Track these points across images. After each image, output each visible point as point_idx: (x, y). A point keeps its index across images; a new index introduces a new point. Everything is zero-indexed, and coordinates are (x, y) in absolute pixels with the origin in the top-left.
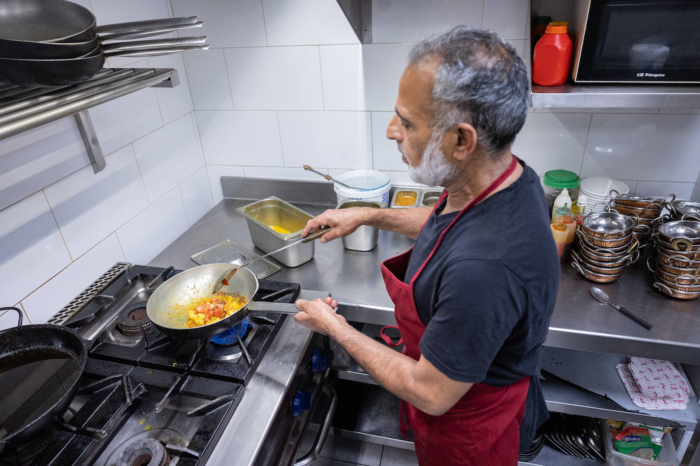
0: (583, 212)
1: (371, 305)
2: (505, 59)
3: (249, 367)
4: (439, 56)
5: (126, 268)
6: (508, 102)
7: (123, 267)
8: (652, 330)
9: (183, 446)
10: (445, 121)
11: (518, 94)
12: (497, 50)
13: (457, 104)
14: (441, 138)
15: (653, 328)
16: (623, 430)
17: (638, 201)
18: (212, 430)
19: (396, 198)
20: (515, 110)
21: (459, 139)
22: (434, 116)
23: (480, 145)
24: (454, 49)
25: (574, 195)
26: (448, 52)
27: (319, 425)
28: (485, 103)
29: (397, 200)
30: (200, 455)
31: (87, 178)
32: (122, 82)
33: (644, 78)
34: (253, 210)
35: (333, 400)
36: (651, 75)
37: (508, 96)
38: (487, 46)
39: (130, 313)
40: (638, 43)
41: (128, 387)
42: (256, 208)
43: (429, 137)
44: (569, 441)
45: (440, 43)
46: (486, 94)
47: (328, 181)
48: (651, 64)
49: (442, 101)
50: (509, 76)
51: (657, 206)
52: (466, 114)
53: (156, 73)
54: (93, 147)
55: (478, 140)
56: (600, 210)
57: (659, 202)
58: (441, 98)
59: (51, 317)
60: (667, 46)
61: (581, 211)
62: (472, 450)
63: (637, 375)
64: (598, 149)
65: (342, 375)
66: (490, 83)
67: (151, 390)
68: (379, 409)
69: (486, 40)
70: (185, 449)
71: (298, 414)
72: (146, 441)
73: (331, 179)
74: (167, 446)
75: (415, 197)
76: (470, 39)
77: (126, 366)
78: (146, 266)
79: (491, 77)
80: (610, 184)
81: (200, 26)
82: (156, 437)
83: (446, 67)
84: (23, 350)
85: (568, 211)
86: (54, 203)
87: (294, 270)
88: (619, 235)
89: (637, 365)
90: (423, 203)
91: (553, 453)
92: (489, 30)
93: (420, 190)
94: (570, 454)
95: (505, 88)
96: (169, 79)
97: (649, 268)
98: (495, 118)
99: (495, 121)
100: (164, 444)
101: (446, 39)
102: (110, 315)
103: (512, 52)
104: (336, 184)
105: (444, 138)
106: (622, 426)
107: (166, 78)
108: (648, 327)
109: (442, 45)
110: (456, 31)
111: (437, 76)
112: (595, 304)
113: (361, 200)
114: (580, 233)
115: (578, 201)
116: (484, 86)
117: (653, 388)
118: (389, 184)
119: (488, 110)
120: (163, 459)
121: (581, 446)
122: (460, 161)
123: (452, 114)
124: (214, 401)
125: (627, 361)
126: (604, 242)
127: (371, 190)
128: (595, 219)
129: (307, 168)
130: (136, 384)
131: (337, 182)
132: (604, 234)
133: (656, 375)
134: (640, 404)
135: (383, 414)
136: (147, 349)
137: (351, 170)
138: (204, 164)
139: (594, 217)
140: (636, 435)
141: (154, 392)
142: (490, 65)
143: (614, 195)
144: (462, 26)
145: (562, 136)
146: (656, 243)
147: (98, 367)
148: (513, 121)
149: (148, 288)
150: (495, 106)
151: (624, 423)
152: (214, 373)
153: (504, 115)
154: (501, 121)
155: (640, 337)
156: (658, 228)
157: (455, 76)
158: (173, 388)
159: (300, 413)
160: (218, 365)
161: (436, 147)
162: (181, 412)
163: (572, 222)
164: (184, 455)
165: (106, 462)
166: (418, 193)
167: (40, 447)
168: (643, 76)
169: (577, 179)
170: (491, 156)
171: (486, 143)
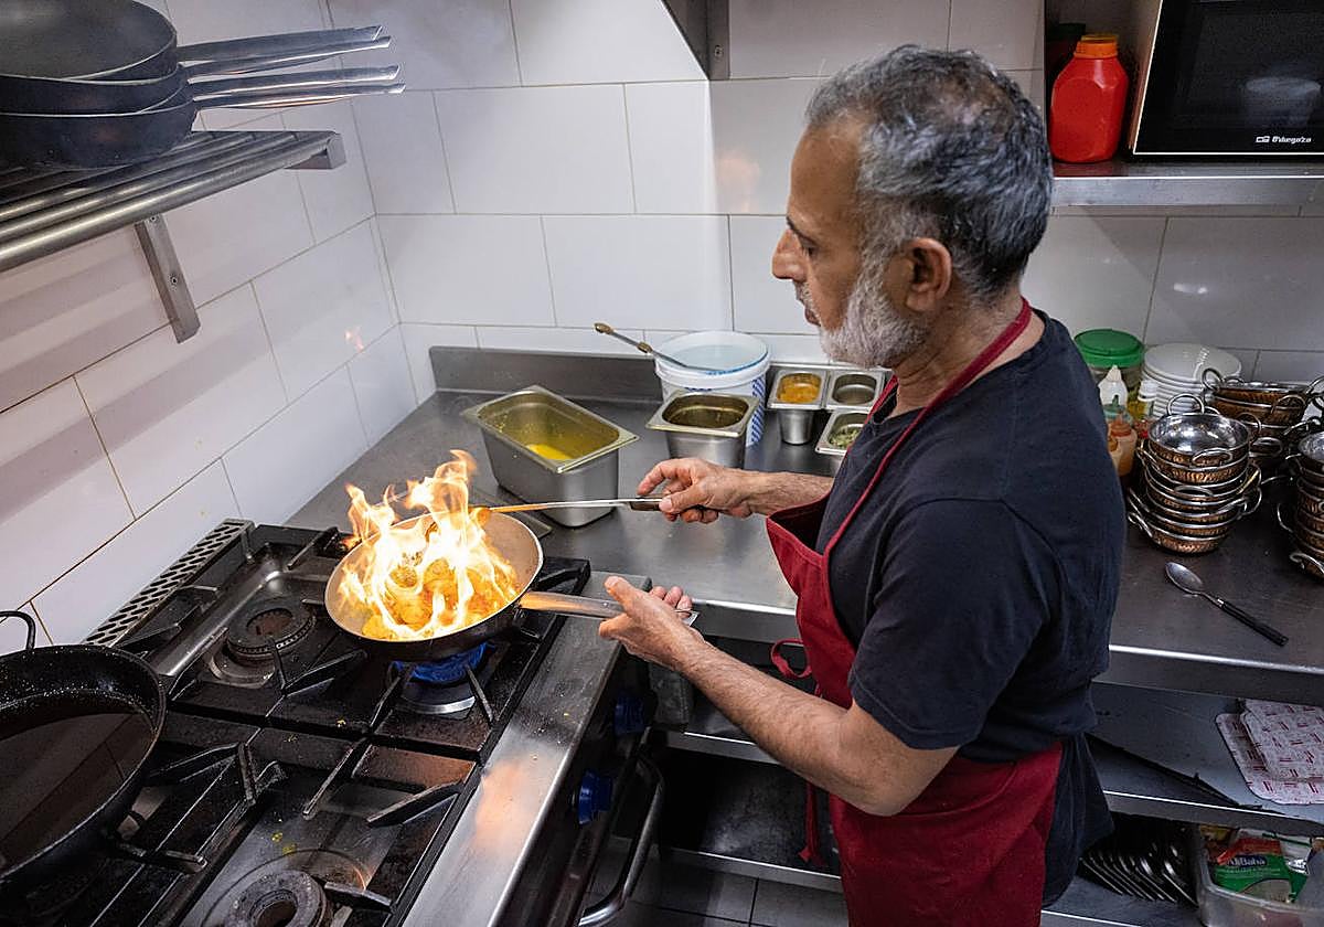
0: (1151, 414)
1: (731, 601)
2: (999, 105)
3: (490, 726)
4: (865, 108)
5: (242, 530)
6: (1008, 191)
7: (237, 529)
8: (1288, 646)
9: (358, 885)
10: (885, 235)
11: (1027, 173)
12: (981, 88)
13: (908, 201)
14: (881, 269)
15: (1290, 642)
16: (1229, 843)
17: (1260, 391)
18: (415, 854)
19: (779, 389)
20: (1024, 205)
21: (917, 269)
22: (863, 227)
23: (958, 279)
24: (896, 93)
25: (1132, 381)
26: (884, 98)
27: (631, 840)
28: (964, 195)
29: (782, 390)
30: (392, 903)
31: (162, 352)
32: (229, 159)
33: (1271, 146)
34: (495, 415)
35: (657, 791)
36: (1283, 140)
37: (1009, 179)
38: (961, 81)
39: (251, 621)
40: (1258, 75)
41: (249, 768)
42: (501, 410)
43: (857, 270)
44: (1124, 866)
45: (867, 84)
46: (965, 177)
47: (643, 354)
48: (1284, 118)
49: (877, 196)
50: (1007, 139)
51: (1296, 399)
52: (928, 220)
53: (298, 140)
54: (173, 289)
55: (953, 269)
56: (1182, 409)
57: (1300, 393)
58: (875, 192)
59: (92, 630)
60: (1317, 81)
61: (1147, 412)
62: (946, 885)
63: (1257, 736)
64: (1178, 287)
65: (675, 740)
66: (971, 155)
67: (294, 775)
68: (748, 806)
69: (957, 70)
70: (363, 892)
71: (587, 820)
72: (285, 876)
73: (651, 350)
74: (326, 887)
75: (818, 386)
76: (925, 71)
77: (244, 727)
78: (283, 528)
79: (971, 144)
80: (1203, 358)
81: (386, 45)
82: (305, 867)
83: (881, 129)
84: (38, 698)
85: (1120, 412)
86: (96, 402)
87: (577, 531)
88: (1222, 458)
89: (1258, 718)
90: (833, 396)
91: (1093, 891)
92: (963, 51)
93: (827, 371)
94: (1126, 893)
95: (1001, 163)
96: (325, 152)
97: (1281, 524)
98: (985, 223)
99: (985, 230)
100: (321, 882)
101: (879, 73)
102: (212, 626)
103: (1011, 91)
104: (659, 361)
105: (886, 270)
106: (1228, 836)
107: (319, 150)
108: (1278, 641)
109: (871, 85)
110: (898, 56)
111: (865, 148)
112: (1174, 595)
113: (709, 393)
114: (1144, 455)
115: (1141, 392)
116: (959, 162)
117: (1289, 760)
118: (766, 359)
119: (970, 209)
120: (320, 910)
121: (1147, 876)
122: (919, 313)
123: (900, 221)
124: (420, 795)
125: (1238, 709)
126: (1191, 472)
127: (730, 372)
128: (1174, 428)
129: (603, 329)
130: (262, 762)
131: (662, 356)
132: (1191, 457)
133: (1296, 734)
134: (1264, 794)
135: (756, 815)
136: (285, 692)
137: (689, 332)
138: (397, 321)
139: (1172, 424)
140: (1255, 854)
141: (301, 778)
142: (968, 120)
143: (1211, 379)
144: (909, 46)
145: (1107, 261)
146: (1293, 473)
147: (189, 729)
148: (1022, 228)
149: (286, 571)
150: (985, 201)
151: (1233, 831)
152: (418, 739)
153: (1004, 216)
154: (997, 230)
155: (1262, 660)
156: (1298, 444)
157: (900, 146)
158: (337, 769)
159: (590, 818)
160: (428, 725)
161: (870, 289)
162: (357, 817)
163: (1128, 433)
164: (359, 903)
165: (206, 919)
166: (823, 378)
167: (72, 891)
168: (1268, 141)
169: (1139, 347)
170: (982, 299)
171: (970, 276)
